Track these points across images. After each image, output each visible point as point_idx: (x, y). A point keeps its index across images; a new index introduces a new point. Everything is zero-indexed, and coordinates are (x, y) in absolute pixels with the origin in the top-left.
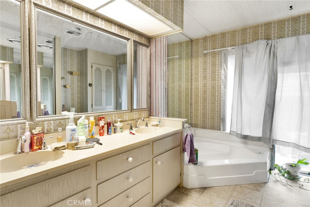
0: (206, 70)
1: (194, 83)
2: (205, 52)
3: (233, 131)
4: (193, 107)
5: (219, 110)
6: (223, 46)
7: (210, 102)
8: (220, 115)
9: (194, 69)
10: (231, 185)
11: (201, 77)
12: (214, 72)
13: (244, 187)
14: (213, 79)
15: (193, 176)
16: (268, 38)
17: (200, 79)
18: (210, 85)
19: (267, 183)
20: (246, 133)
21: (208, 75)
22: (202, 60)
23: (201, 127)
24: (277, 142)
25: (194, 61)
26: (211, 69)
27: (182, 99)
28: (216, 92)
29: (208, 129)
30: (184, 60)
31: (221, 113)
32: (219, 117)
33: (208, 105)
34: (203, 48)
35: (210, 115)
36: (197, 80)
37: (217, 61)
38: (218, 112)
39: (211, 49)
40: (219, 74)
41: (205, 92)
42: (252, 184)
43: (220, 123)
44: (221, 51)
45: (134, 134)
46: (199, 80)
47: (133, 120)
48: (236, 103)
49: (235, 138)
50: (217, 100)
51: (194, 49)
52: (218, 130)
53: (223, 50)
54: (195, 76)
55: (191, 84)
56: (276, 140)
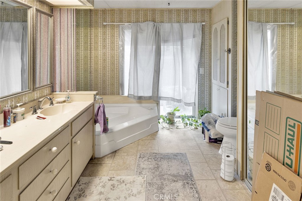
0: (106, 41)
1: (93, 51)
2: (105, 24)
3: (131, 94)
4: (93, 75)
5: (118, 77)
6: (121, 21)
7: (109, 70)
8: (119, 81)
9: (93, 38)
10: (135, 142)
11: (100, 46)
12: (113, 43)
13: (145, 140)
14: (113, 49)
15: (105, 144)
16: (154, 21)
17: (100, 48)
18: (110, 54)
19: (158, 131)
20: (141, 94)
21: (107, 44)
22: (101, 31)
23: (101, 93)
24: (162, 98)
25: (93, 30)
26: (110, 39)
27: (81, 68)
28: (115, 60)
29: (108, 94)
30: (83, 28)
31: (120, 80)
32: (118, 83)
33: (107, 72)
34: (102, 19)
35: (109, 82)
36: (96, 49)
37: (116, 33)
38: (117, 78)
39: (110, 22)
40: (118, 45)
41: (104, 60)
42: (149, 135)
43: (119, 88)
44: (119, 25)
45: (44, 118)
46: (98, 49)
47: (34, 100)
48: (132, 70)
49: (133, 100)
50: (116, 68)
51: (93, 19)
52: (117, 95)
53: (121, 24)
54: (94, 45)
55: (91, 53)
56: (161, 97)
